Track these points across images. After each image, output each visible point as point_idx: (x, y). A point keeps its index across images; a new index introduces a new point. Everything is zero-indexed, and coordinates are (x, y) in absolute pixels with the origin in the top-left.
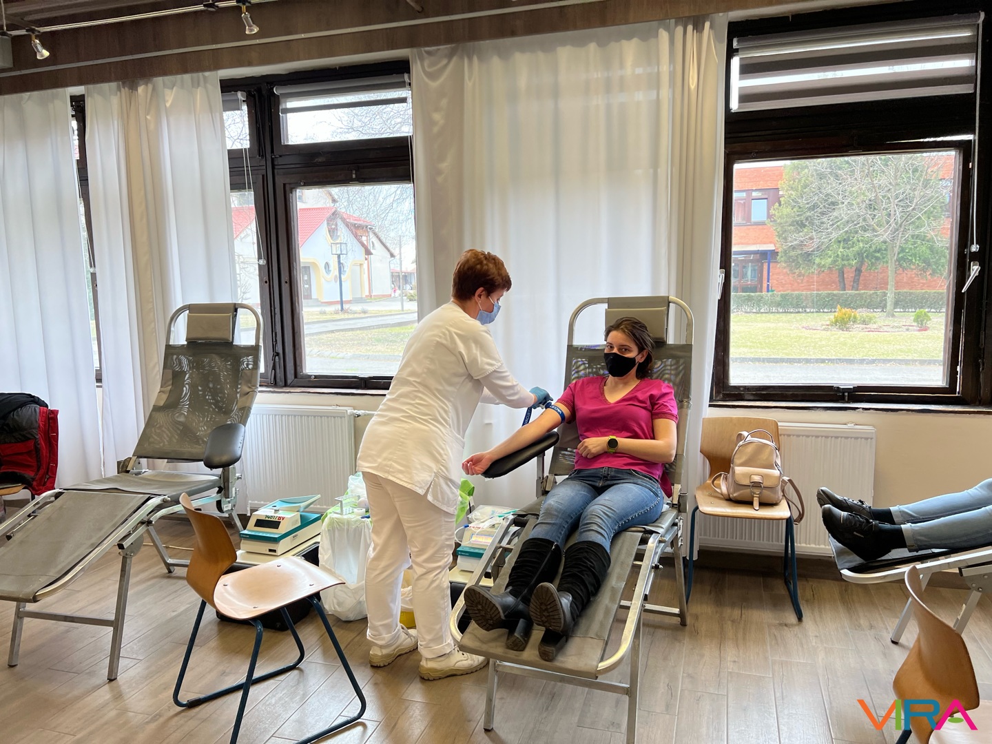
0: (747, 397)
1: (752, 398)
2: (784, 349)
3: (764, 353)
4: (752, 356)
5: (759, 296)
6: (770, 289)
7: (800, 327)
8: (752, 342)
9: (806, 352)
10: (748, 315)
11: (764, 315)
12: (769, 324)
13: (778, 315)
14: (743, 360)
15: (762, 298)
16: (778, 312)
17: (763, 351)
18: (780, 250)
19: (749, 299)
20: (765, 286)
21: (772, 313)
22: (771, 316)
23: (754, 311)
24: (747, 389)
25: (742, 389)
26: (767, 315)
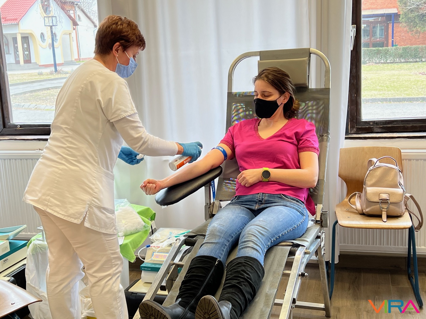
0: (376, 130)
1: (379, 130)
2: (406, 91)
3: (390, 94)
4: (381, 97)
5: (386, 50)
6: (394, 44)
7: (418, 73)
8: (381, 86)
9: (422, 92)
10: (377, 65)
11: (390, 64)
12: (394, 72)
13: (400, 65)
14: (374, 100)
15: (388, 51)
16: (401, 62)
17: (389, 93)
18: (401, 13)
19: (378, 52)
20: (390, 41)
21: (396, 63)
22: (395, 65)
23: (382, 61)
24: (376, 123)
25: (371, 123)
26: (392, 64)
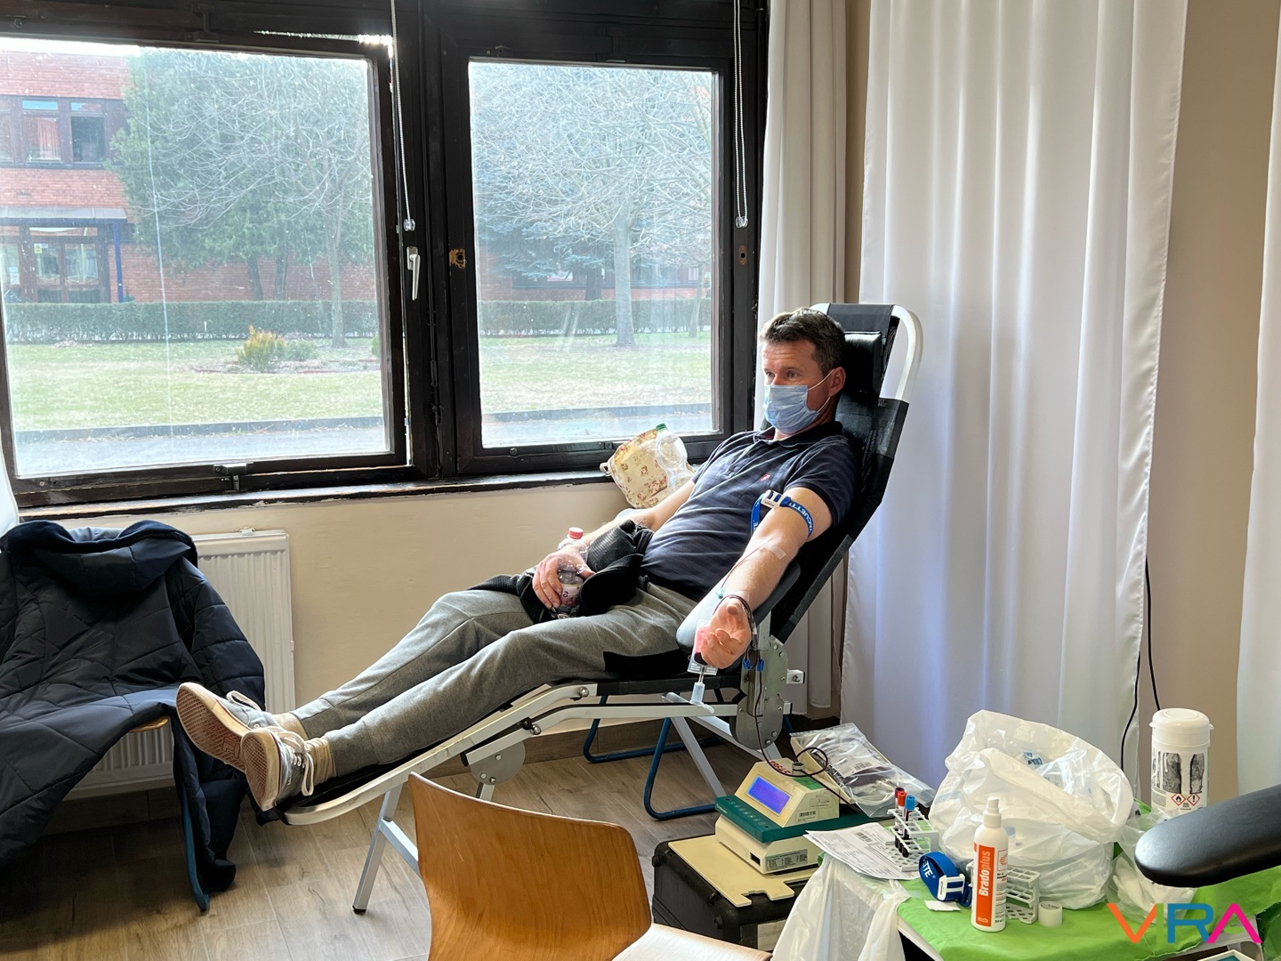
0: (54, 499)
1: (63, 499)
2: (157, 410)
3: (118, 420)
4: (96, 426)
5: (104, 308)
6: (125, 296)
7: (187, 369)
8: (96, 399)
9: (196, 414)
10: (85, 347)
11: (117, 346)
12: (126, 364)
13: (143, 347)
15: (110, 312)
16: (145, 341)
17: (117, 415)
19: (85, 315)
20: (114, 288)
21: (132, 341)
22: (131, 348)
23: (97, 338)
24: (53, 482)
26: (123, 346)
